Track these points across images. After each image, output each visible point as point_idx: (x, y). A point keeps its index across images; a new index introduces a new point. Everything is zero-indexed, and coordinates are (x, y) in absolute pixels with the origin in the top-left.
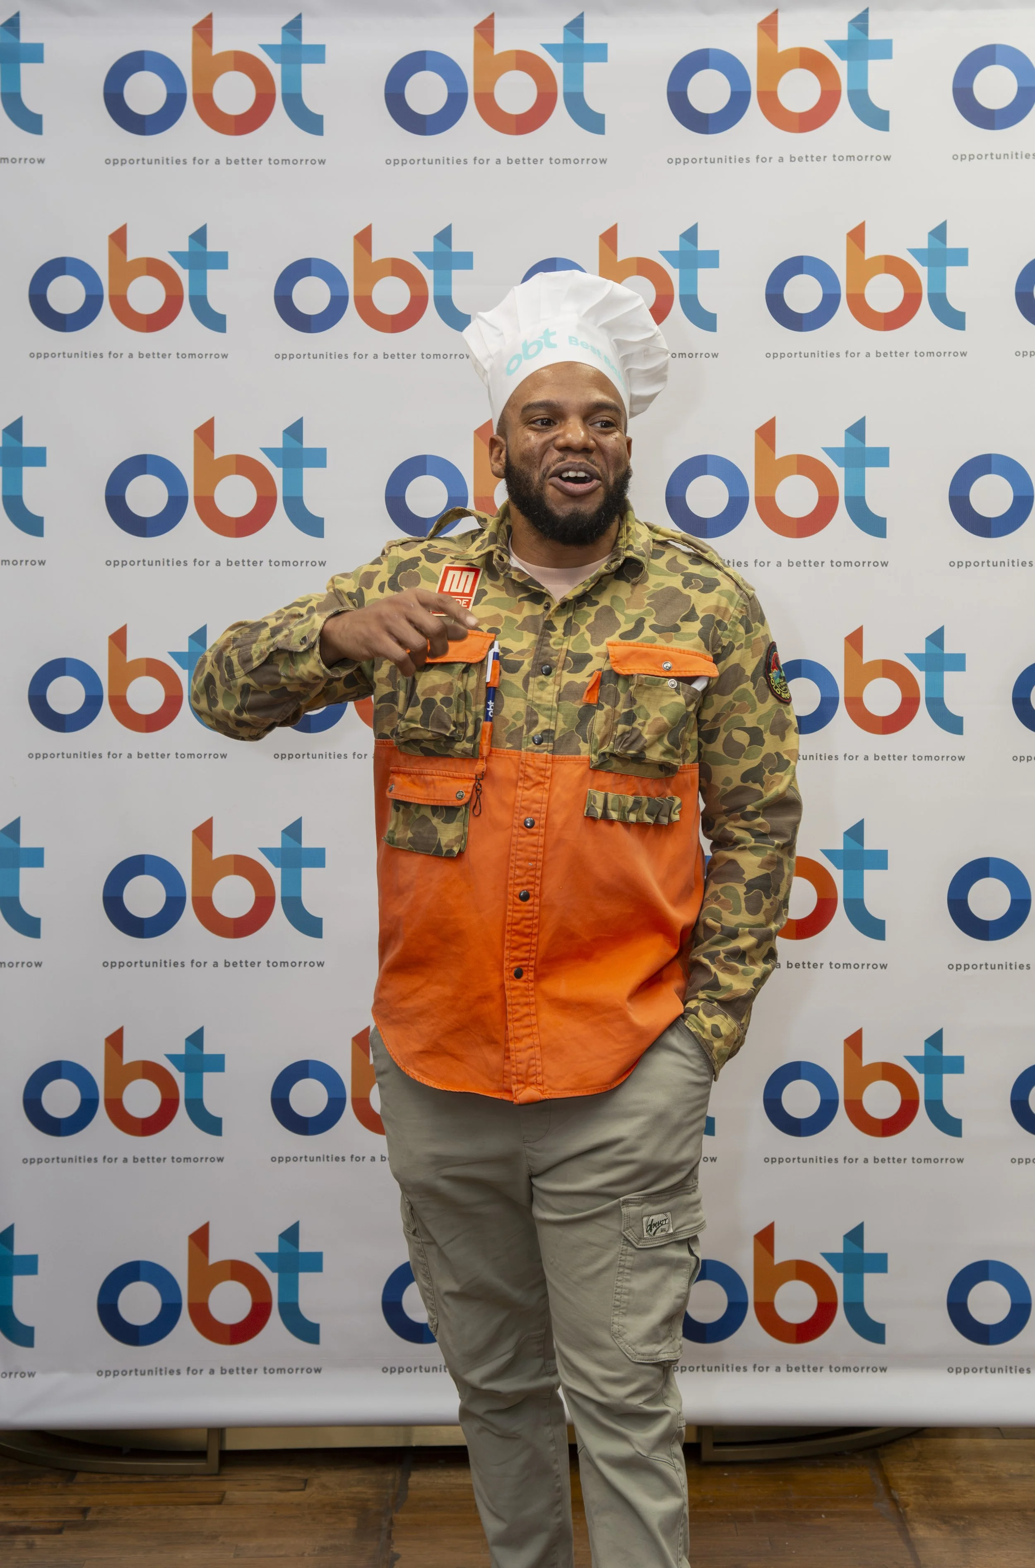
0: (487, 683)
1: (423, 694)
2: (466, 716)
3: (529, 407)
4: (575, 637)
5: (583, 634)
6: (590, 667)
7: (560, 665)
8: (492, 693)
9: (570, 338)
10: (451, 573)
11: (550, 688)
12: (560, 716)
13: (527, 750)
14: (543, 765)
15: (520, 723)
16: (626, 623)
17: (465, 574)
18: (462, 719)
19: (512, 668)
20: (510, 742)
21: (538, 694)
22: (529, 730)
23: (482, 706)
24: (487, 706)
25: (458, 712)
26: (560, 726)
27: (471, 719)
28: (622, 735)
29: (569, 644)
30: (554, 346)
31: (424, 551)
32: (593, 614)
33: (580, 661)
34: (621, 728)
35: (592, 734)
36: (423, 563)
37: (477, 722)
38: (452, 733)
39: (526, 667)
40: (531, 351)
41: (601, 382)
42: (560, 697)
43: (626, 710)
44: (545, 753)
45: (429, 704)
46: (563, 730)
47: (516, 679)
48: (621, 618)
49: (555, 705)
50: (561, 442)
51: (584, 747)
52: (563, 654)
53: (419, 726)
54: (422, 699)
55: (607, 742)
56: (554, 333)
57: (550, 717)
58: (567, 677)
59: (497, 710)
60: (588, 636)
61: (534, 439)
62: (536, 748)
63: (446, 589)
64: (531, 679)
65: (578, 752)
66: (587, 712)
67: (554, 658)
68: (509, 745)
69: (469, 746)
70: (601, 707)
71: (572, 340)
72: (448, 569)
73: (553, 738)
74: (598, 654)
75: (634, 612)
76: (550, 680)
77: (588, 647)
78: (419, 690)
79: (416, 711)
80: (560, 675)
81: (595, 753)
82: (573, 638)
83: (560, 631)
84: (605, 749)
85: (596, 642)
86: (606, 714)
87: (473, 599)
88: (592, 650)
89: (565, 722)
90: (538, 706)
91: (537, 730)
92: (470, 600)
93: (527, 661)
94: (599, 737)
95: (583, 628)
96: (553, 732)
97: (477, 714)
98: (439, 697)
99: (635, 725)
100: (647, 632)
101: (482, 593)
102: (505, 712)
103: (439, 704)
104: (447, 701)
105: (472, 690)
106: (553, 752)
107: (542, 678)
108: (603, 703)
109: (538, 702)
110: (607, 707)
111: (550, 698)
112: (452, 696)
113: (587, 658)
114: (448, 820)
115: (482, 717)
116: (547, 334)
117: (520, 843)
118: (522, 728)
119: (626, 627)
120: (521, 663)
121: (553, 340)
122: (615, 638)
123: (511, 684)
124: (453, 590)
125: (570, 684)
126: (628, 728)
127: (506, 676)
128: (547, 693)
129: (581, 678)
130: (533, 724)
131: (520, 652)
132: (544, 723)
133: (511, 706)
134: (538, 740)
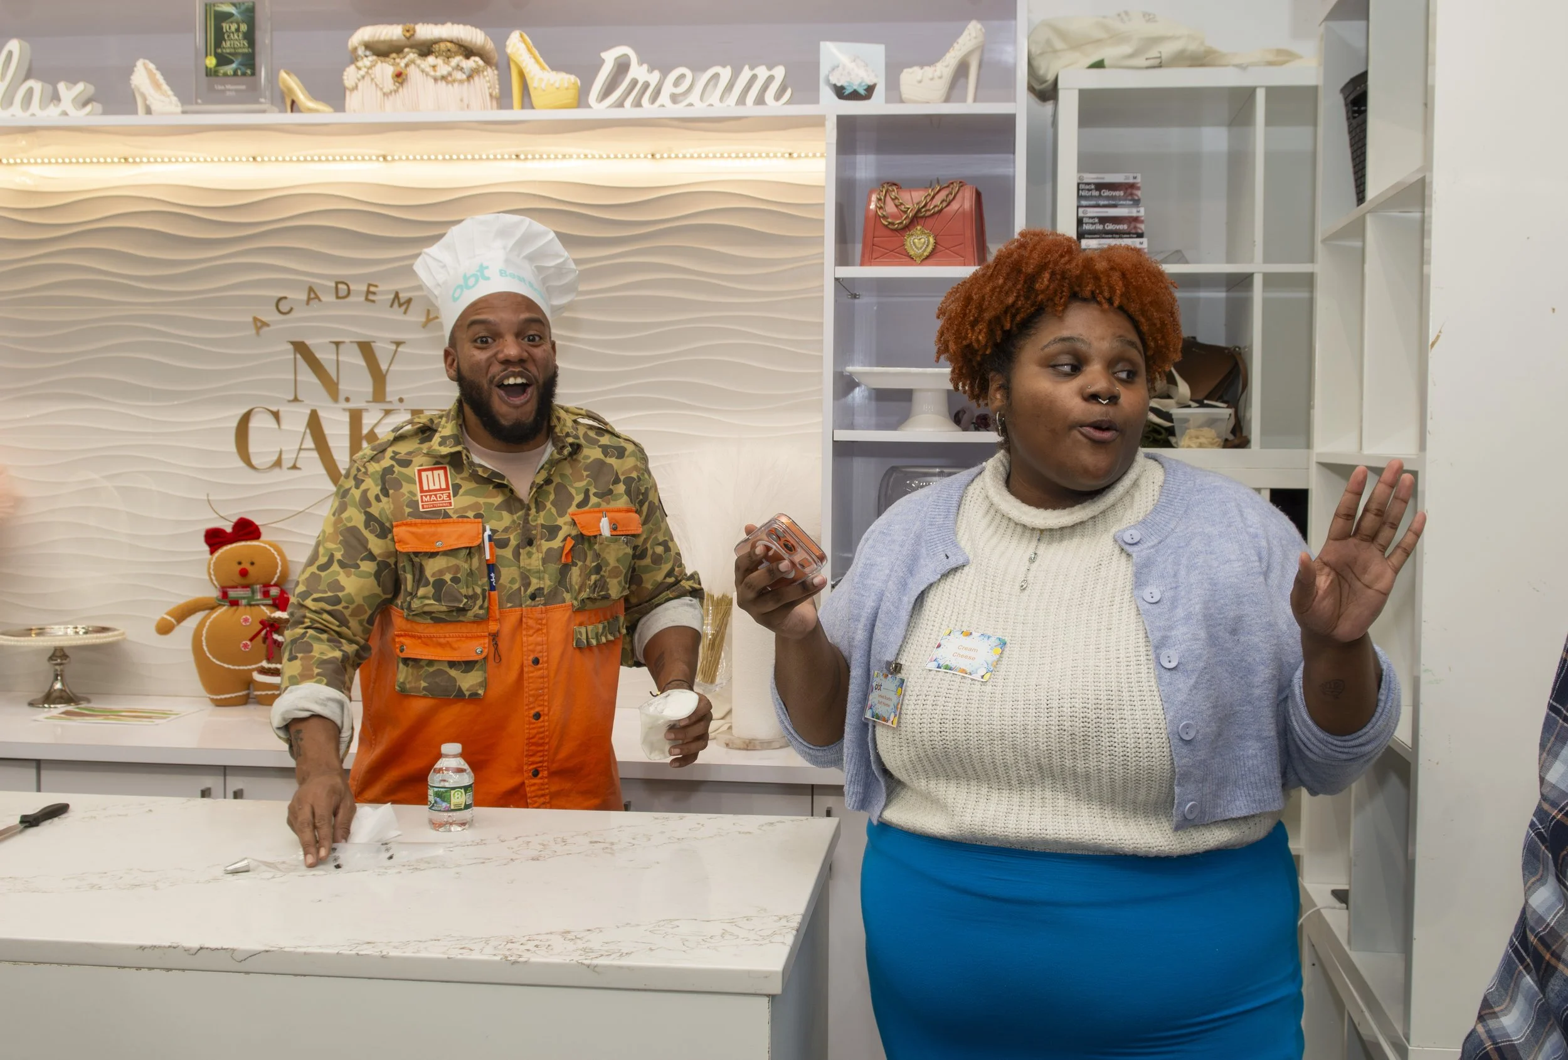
0: (487, 560)
1: (433, 576)
2: (473, 589)
4: (544, 512)
5: (550, 508)
6: (561, 535)
7: (539, 537)
8: (491, 568)
9: (501, 271)
10: (424, 474)
11: (535, 556)
12: (546, 576)
13: (526, 606)
14: (540, 616)
15: (516, 586)
16: (577, 494)
17: (436, 473)
18: (470, 592)
19: (502, 544)
20: (510, 603)
21: (528, 561)
22: (526, 591)
23: (486, 580)
24: (490, 578)
25: (467, 587)
26: (547, 583)
27: (479, 591)
28: (595, 583)
29: (541, 521)
30: (488, 279)
31: (392, 458)
32: (552, 492)
33: (552, 531)
34: (593, 577)
35: (571, 585)
36: (397, 469)
37: (484, 591)
38: (464, 605)
39: (513, 542)
40: (472, 282)
41: (527, 304)
42: (545, 561)
43: (594, 564)
44: (540, 606)
45: (439, 584)
46: (549, 586)
47: (508, 553)
48: (573, 491)
49: (542, 568)
50: (501, 356)
51: (567, 596)
52: (539, 528)
53: (432, 602)
54: (431, 580)
55: (584, 590)
56: (487, 268)
57: (540, 578)
58: (546, 545)
59: (498, 578)
60: (554, 510)
61: (481, 356)
62: (533, 603)
63: (425, 488)
64: (521, 551)
65: (564, 601)
66: (565, 570)
67: (534, 532)
68: (509, 605)
69: (481, 612)
70: (576, 565)
71: (502, 273)
72: (420, 471)
73: (543, 593)
74: (565, 524)
75: (582, 484)
76: (534, 550)
77: (556, 520)
78: (428, 573)
79: (427, 590)
80: (540, 545)
81: (576, 599)
82: (542, 514)
83: (533, 511)
84: (583, 595)
85: (560, 514)
86: (581, 569)
87: (451, 492)
88: (560, 521)
89: (550, 580)
90: (529, 571)
91: (531, 590)
92: (449, 493)
93: (512, 537)
94: (577, 587)
95: (549, 505)
96: (543, 589)
97: (483, 585)
98: (448, 577)
99: (602, 573)
100: (594, 500)
101: (457, 488)
102: (504, 580)
103: (449, 583)
104: (455, 580)
105: (476, 569)
106: (545, 604)
107: (528, 548)
108: (577, 561)
109: (528, 568)
110: (580, 564)
111: (536, 563)
112: (459, 575)
113: (558, 528)
114: (467, 671)
115: (486, 588)
116: (483, 270)
117: (532, 677)
118: (520, 589)
119: (578, 498)
120: (509, 539)
121: (487, 273)
122: (573, 509)
123: (503, 557)
124: (432, 487)
125: (550, 550)
126: (598, 577)
127: (500, 552)
128: (534, 560)
129: (556, 543)
130: (527, 585)
131: (506, 530)
132: (535, 583)
133: (508, 575)
134: (533, 597)
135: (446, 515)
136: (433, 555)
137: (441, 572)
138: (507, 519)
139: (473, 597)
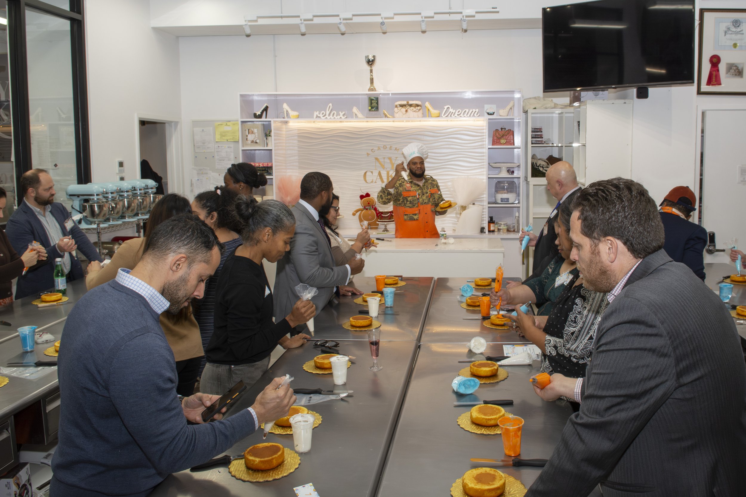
3: (413, 162)
6: (428, 193)
8: (418, 199)
13: (424, 205)
22: (423, 203)
26: (426, 201)
29: (425, 191)
30: (415, 154)
32: (426, 186)
35: (430, 201)
36: (402, 183)
38: (414, 205)
39: (421, 195)
40: (412, 154)
42: (426, 197)
43: (434, 198)
47: (420, 196)
49: (426, 199)
51: (430, 203)
58: (426, 195)
61: (413, 167)
63: (407, 187)
66: (429, 199)
67: (424, 193)
68: (421, 205)
69: (417, 206)
71: (417, 153)
72: (406, 184)
78: (409, 200)
79: (408, 203)
84: (432, 203)
85: (428, 190)
86: (431, 199)
88: (428, 191)
90: (424, 199)
95: (426, 189)
98: (412, 200)
100: (432, 188)
101: (412, 187)
104: (413, 201)
105: (416, 199)
108: (431, 197)
113: (428, 192)
114: (415, 216)
115: (418, 202)
116: (414, 152)
117: (425, 216)
119: (430, 188)
126: (434, 200)
128: (424, 197)
129: (428, 195)
130: (424, 201)
131: (420, 193)
132: (425, 201)
133: (421, 200)
134: (425, 203)
135: (411, 191)
136: (409, 197)
137: (411, 199)
138: (420, 191)
139: (416, 203)
